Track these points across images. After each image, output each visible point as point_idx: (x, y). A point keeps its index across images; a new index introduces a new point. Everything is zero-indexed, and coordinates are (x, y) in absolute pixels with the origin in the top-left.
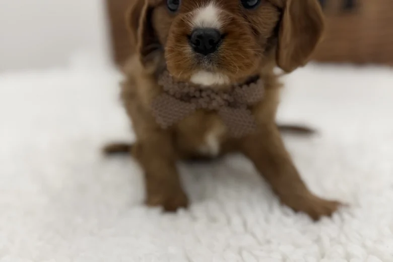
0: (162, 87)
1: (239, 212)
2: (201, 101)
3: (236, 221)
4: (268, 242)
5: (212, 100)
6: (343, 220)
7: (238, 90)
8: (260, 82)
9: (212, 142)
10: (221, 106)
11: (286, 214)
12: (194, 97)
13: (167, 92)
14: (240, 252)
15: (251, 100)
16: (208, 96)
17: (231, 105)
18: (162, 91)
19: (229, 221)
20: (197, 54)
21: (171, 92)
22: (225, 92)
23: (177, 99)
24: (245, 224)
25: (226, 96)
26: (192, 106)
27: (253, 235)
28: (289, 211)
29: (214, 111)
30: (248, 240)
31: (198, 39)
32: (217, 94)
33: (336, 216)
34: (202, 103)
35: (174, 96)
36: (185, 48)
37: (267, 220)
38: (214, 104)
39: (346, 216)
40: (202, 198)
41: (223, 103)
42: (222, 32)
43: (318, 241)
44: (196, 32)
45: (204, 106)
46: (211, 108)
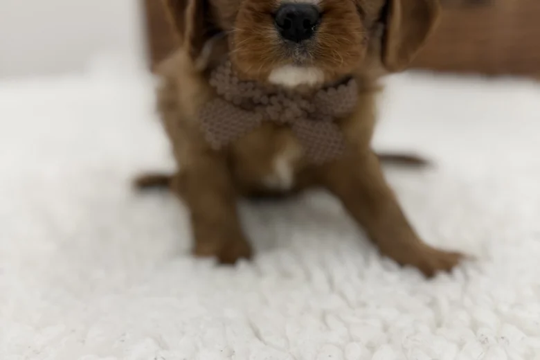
0: (214, 89)
1: (323, 265)
2: (269, 110)
3: (319, 276)
4: (363, 305)
5: (284, 108)
6: (467, 278)
7: (321, 95)
8: (353, 83)
9: (282, 171)
10: (297, 118)
11: (388, 269)
12: (260, 104)
13: (222, 97)
14: (323, 316)
15: (339, 111)
16: (281, 103)
17: (311, 116)
18: (214, 94)
19: (309, 277)
20: (286, 41)
21: (228, 96)
22: (304, 98)
23: (235, 106)
24: (331, 281)
25: (304, 104)
26: (257, 117)
27: (342, 295)
28: (392, 265)
29: (287, 125)
30: (334, 302)
31: (288, 18)
32: (292, 100)
33: (457, 272)
34: (272, 112)
35: (231, 102)
36: (269, 31)
37: (361, 276)
38: (288, 115)
39: (472, 272)
40: (271, 246)
41: (299, 113)
42: (320, 8)
43: (433, 304)
44: (283, 9)
45: (274, 117)
46: (283, 120)
